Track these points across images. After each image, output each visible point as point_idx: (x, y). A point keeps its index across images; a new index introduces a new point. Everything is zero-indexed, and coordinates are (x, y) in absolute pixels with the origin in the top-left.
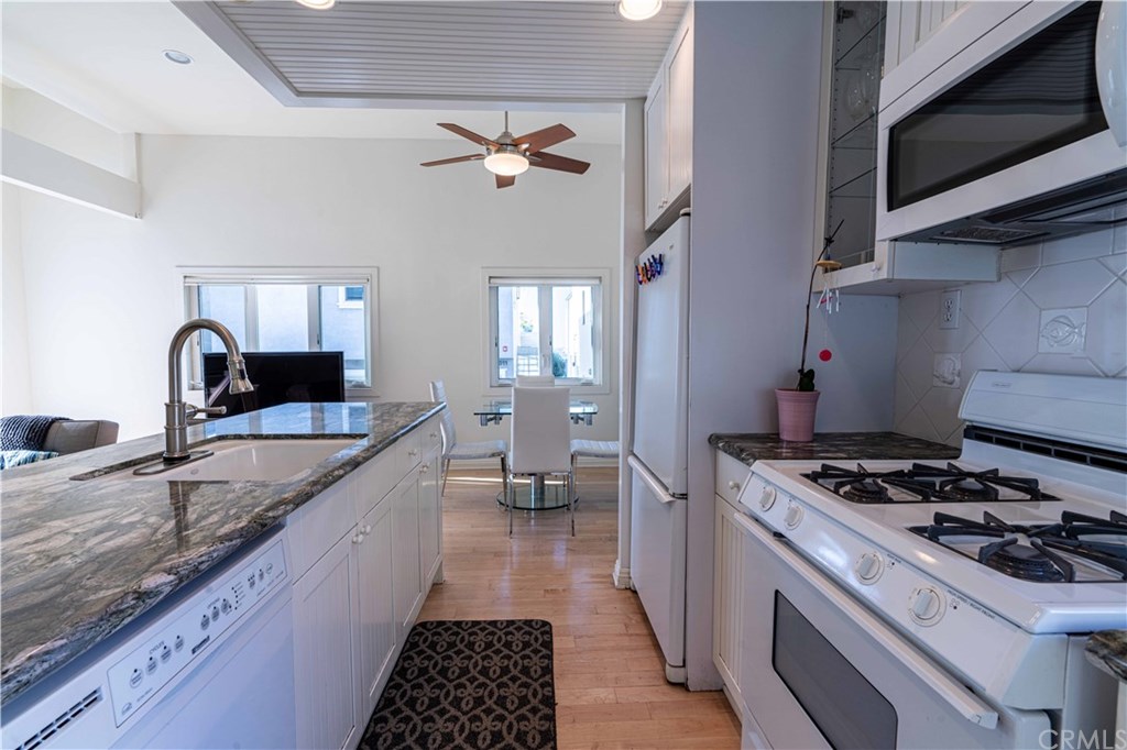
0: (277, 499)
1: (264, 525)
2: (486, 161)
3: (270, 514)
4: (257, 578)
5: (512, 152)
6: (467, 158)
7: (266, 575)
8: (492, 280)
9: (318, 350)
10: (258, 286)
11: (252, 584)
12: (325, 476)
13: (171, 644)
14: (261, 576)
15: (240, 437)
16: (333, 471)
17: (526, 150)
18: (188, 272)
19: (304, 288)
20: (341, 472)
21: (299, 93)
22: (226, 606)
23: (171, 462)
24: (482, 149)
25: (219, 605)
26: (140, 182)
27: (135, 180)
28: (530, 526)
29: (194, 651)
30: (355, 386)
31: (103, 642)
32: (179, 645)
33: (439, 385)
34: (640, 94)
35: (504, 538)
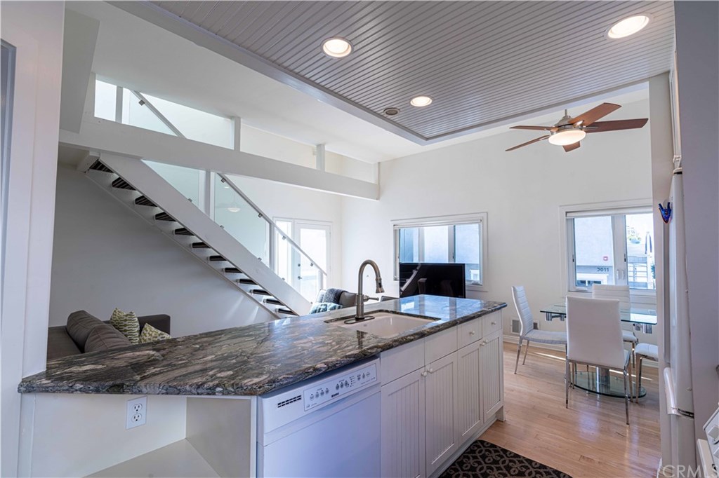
0: (375, 344)
1: (365, 355)
2: (550, 139)
3: (369, 351)
4: (361, 377)
5: (571, 129)
6: (538, 140)
7: (366, 377)
8: (568, 214)
9: (453, 262)
10: (425, 228)
11: (359, 379)
12: (402, 338)
13: (325, 390)
14: (364, 376)
15: (387, 311)
16: (407, 336)
17: (582, 125)
18: (395, 223)
19: (446, 228)
20: (412, 338)
21: (427, 139)
22: (347, 384)
23: (358, 320)
24: (547, 132)
25: (344, 382)
26: (379, 184)
27: (377, 183)
28: (596, 406)
29: (332, 396)
30: (473, 284)
31: (302, 381)
32: (327, 392)
33: (520, 289)
34: (666, 70)
35: (561, 407)
